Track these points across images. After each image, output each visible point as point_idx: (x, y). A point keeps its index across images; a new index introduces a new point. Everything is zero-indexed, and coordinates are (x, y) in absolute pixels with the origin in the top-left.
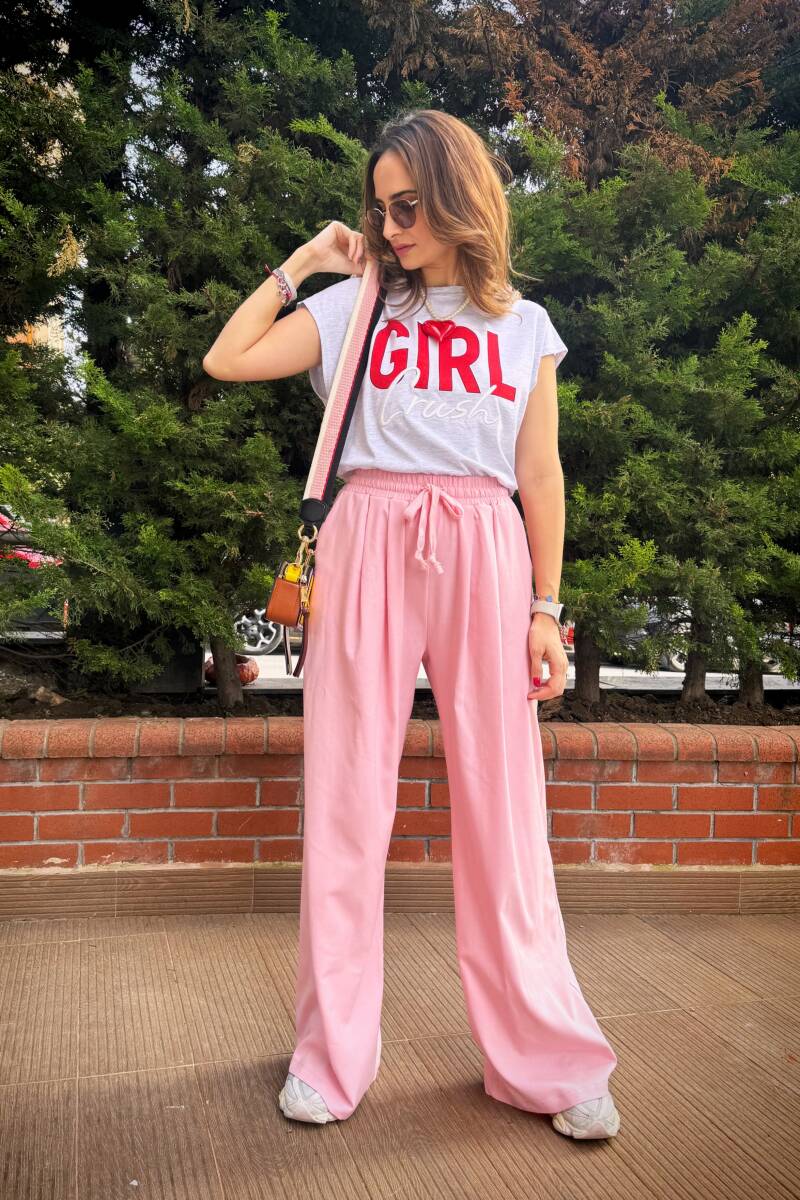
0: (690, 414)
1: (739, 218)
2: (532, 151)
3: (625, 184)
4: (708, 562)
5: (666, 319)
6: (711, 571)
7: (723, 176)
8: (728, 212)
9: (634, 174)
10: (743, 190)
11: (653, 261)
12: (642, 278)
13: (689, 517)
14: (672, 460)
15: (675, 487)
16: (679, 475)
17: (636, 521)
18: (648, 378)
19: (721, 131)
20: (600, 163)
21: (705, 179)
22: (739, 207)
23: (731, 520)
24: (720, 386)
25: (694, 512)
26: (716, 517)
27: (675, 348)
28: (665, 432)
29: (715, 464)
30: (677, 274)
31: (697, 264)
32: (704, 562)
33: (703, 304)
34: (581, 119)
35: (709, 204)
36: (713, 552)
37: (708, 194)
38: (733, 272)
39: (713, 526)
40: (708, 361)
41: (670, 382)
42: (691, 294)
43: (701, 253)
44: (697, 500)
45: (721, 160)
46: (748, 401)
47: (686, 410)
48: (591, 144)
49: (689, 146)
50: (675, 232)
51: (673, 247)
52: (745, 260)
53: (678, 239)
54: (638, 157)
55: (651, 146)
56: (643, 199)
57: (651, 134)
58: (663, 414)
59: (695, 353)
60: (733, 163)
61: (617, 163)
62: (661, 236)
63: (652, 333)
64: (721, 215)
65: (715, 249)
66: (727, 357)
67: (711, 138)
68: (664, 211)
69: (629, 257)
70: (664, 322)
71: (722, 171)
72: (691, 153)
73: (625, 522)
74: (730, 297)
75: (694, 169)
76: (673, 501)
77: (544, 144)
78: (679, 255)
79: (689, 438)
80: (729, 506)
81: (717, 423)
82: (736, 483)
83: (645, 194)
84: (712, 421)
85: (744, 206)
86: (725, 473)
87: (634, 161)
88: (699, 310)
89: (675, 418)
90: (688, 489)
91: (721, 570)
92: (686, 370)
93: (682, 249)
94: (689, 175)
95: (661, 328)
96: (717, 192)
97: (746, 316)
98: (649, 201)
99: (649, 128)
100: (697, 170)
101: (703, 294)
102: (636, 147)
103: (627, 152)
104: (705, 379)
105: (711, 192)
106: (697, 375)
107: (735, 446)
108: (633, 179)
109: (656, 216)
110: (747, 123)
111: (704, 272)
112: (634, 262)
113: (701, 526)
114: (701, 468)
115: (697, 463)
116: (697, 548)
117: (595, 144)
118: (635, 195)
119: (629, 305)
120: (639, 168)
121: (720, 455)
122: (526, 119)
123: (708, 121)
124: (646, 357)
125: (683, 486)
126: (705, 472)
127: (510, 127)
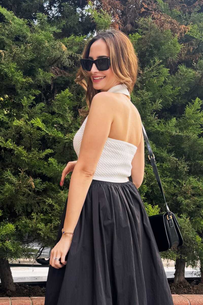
0: (173, 145)
1: (194, 54)
2: (97, 20)
3: (140, 36)
4: (184, 216)
5: (161, 101)
6: (186, 220)
7: (186, 34)
8: (189, 51)
9: (145, 32)
10: (195, 40)
11: (154, 73)
12: (149, 81)
13: (175, 194)
14: (166, 167)
15: (167, 180)
16: (169, 174)
17: (149, 196)
18: (153, 128)
19: (184, 13)
20: (129, 26)
21: (177, 35)
22: (194, 48)
23: (193, 195)
24: (186, 132)
25: (177, 191)
26: (187, 194)
27: (165, 114)
28: (162, 153)
29: (185, 169)
30: (165, 79)
31: (175, 75)
32: (181, 215)
33: (178, 94)
34: (120, 6)
35: (180, 47)
36: (186, 211)
37: (179, 42)
38: (191, 78)
39: (186, 198)
40: (181, 120)
41: (163, 130)
42: (172, 89)
43: (177, 70)
44: (177, 186)
45: (185, 26)
46: (199, 139)
47: (172, 143)
48: (125, 17)
49: (170, 19)
50: (164, 60)
51: (163, 67)
52: (197, 73)
53: (165, 62)
54: (146, 24)
55: (152, 19)
56: (149, 44)
57: (152, 13)
58: (161, 145)
59: (175, 116)
60: (190, 27)
61: (137, 26)
62: (158, 61)
63: (154, 107)
64: (186, 52)
65: (183, 68)
66: (189, 119)
67: (180, 16)
68: (159, 50)
69: (143, 71)
70: (159, 102)
71: (185, 32)
72: (171, 23)
73: (144, 196)
74: (190, 90)
75: (172, 30)
76: (166, 186)
77: (102, 17)
78: (166, 70)
79: (173, 156)
80: (192, 189)
81: (186, 150)
82: (195, 178)
83: (150, 42)
84: (183, 148)
85: (196, 48)
86: (190, 173)
87: (145, 26)
88: (176, 96)
89: (166, 147)
90: (173, 180)
91: (190, 219)
92: (170, 125)
93: (167, 68)
94: (170, 33)
95: (158, 105)
96: (183, 41)
97: (197, 99)
98: (152, 45)
99: (151, 10)
100: (173, 31)
101: (178, 89)
102: (145, 19)
103: (141, 21)
104: (180, 129)
105: (181, 41)
106: (176, 127)
107: (194, 160)
108: (144, 34)
109: (155, 52)
110: (196, 10)
111: (178, 79)
112: (145, 73)
113: (180, 198)
114: (179, 170)
115: (177, 168)
116: (179, 209)
117: (127, 17)
118: (145, 42)
119: (143, 94)
120: (147, 29)
121: (188, 164)
122: (94, 5)
123: (179, 8)
124: (152, 118)
125: (171, 179)
126: (181, 172)
127: (86, 8)
